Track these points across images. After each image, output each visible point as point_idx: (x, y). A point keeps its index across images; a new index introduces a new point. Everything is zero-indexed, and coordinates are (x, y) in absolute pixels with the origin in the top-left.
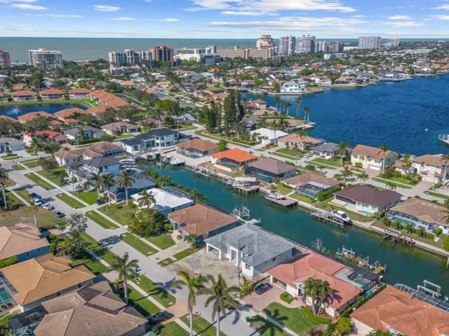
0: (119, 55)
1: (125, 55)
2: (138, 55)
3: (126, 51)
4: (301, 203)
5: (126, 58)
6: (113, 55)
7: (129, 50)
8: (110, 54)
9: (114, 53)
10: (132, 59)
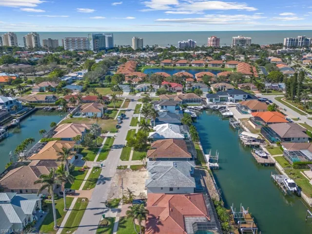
0: (292, 40)
1: (297, 40)
2: (308, 40)
3: (299, 37)
4: (277, 165)
5: (297, 43)
6: (287, 40)
7: (301, 37)
8: (285, 39)
9: (288, 39)
10: (302, 43)
